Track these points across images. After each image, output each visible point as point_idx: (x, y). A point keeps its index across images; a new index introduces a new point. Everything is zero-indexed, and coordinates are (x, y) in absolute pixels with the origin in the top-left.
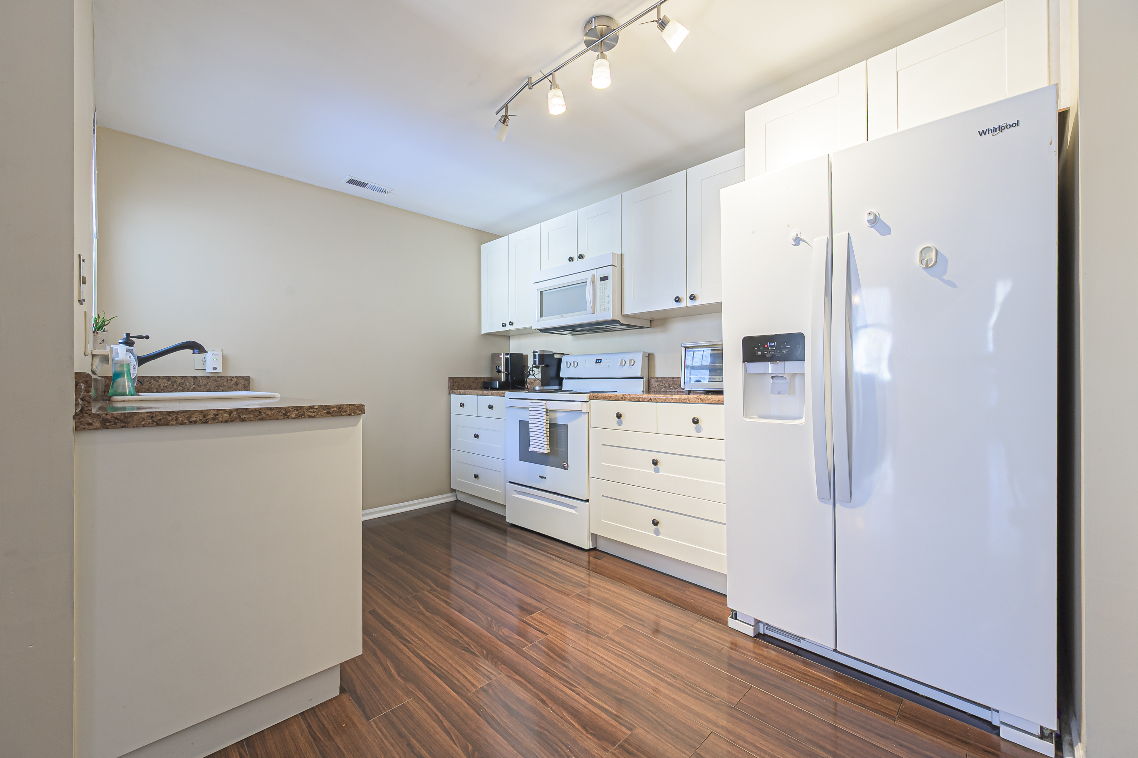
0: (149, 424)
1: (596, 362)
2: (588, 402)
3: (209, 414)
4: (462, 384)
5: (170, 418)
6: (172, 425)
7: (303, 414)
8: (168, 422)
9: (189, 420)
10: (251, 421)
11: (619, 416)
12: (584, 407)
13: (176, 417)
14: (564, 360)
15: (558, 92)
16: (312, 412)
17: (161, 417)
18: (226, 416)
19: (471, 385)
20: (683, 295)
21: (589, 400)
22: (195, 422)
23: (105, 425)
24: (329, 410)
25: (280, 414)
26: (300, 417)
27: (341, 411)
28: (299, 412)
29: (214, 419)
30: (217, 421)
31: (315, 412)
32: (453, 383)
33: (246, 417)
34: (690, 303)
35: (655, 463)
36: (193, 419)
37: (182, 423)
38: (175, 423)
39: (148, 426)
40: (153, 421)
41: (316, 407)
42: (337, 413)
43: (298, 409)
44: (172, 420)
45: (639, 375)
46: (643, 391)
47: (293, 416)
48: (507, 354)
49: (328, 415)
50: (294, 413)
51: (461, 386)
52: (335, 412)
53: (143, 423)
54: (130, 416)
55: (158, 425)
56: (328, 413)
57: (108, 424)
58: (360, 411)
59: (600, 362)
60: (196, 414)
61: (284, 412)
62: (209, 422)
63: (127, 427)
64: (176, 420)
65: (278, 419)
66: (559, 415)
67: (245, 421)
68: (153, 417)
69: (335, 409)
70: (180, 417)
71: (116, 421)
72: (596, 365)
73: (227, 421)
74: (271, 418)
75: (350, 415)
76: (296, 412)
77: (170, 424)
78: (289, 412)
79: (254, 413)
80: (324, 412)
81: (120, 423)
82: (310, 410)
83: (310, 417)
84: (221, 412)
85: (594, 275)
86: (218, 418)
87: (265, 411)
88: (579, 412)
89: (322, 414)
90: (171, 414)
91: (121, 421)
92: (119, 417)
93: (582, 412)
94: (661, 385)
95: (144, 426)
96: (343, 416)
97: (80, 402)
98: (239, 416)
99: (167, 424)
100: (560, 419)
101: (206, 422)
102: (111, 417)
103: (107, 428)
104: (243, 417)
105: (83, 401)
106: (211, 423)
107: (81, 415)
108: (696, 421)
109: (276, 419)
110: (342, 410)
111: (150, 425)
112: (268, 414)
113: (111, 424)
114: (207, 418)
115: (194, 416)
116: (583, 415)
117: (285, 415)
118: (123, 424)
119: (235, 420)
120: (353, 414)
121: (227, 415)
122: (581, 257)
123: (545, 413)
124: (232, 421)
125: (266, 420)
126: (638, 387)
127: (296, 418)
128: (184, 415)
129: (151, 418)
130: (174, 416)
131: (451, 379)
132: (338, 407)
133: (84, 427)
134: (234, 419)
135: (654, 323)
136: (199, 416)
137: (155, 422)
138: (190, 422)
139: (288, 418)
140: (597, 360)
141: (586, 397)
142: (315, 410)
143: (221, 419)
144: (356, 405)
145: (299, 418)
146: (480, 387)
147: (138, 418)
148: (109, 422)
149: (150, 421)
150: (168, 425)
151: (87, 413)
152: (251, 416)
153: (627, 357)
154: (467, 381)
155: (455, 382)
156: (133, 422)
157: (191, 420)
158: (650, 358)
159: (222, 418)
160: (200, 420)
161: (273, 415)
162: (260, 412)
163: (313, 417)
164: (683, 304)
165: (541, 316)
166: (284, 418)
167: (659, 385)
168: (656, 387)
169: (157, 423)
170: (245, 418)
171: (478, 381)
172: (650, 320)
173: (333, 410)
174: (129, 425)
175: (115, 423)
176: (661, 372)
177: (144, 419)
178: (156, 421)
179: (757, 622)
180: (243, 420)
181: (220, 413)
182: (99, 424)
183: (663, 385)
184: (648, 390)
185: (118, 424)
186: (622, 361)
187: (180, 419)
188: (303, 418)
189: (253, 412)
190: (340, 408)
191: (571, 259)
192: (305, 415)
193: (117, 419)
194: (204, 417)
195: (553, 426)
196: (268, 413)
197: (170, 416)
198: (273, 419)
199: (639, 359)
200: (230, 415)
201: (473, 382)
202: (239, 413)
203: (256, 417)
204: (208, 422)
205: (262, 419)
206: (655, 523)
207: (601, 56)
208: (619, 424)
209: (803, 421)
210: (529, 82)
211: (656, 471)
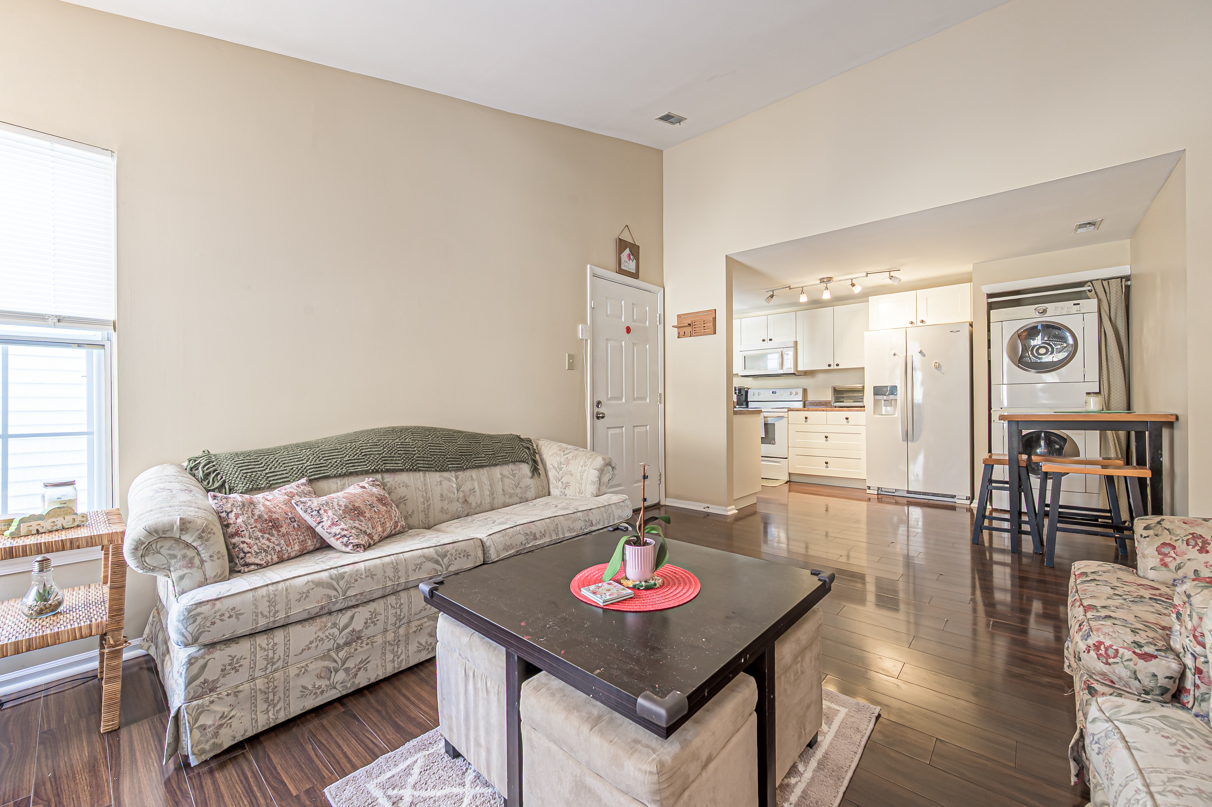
11: (806, 418)
12: (786, 415)
14: (748, 391)
15: (805, 295)
20: (832, 364)
21: (788, 411)
34: (836, 367)
35: (826, 437)
45: (801, 400)
59: (776, 393)
66: (769, 419)
72: (773, 395)
85: (782, 351)
88: (783, 417)
100: (770, 421)
108: (847, 419)
116: (784, 419)
122: (771, 340)
126: (800, 405)
140: (772, 392)
141: (786, 410)
153: (794, 391)
158: (805, 391)
164: (832, 368)
165: (746, 368)
167: (811, 404)
168: (809, 405)
172: (805, 372)
176: (811, 398)
179: (879, 488)
183: (813, 403)
184: (804, 407)
186: (789, 392)
191: (764, 340)
195: (766, 425)
199: (800, 391)
206: (827, 463)
207: (827, 288)
208: (806, 422)
209: (896, 415)
210: (789, 287)
211: (827, 441)
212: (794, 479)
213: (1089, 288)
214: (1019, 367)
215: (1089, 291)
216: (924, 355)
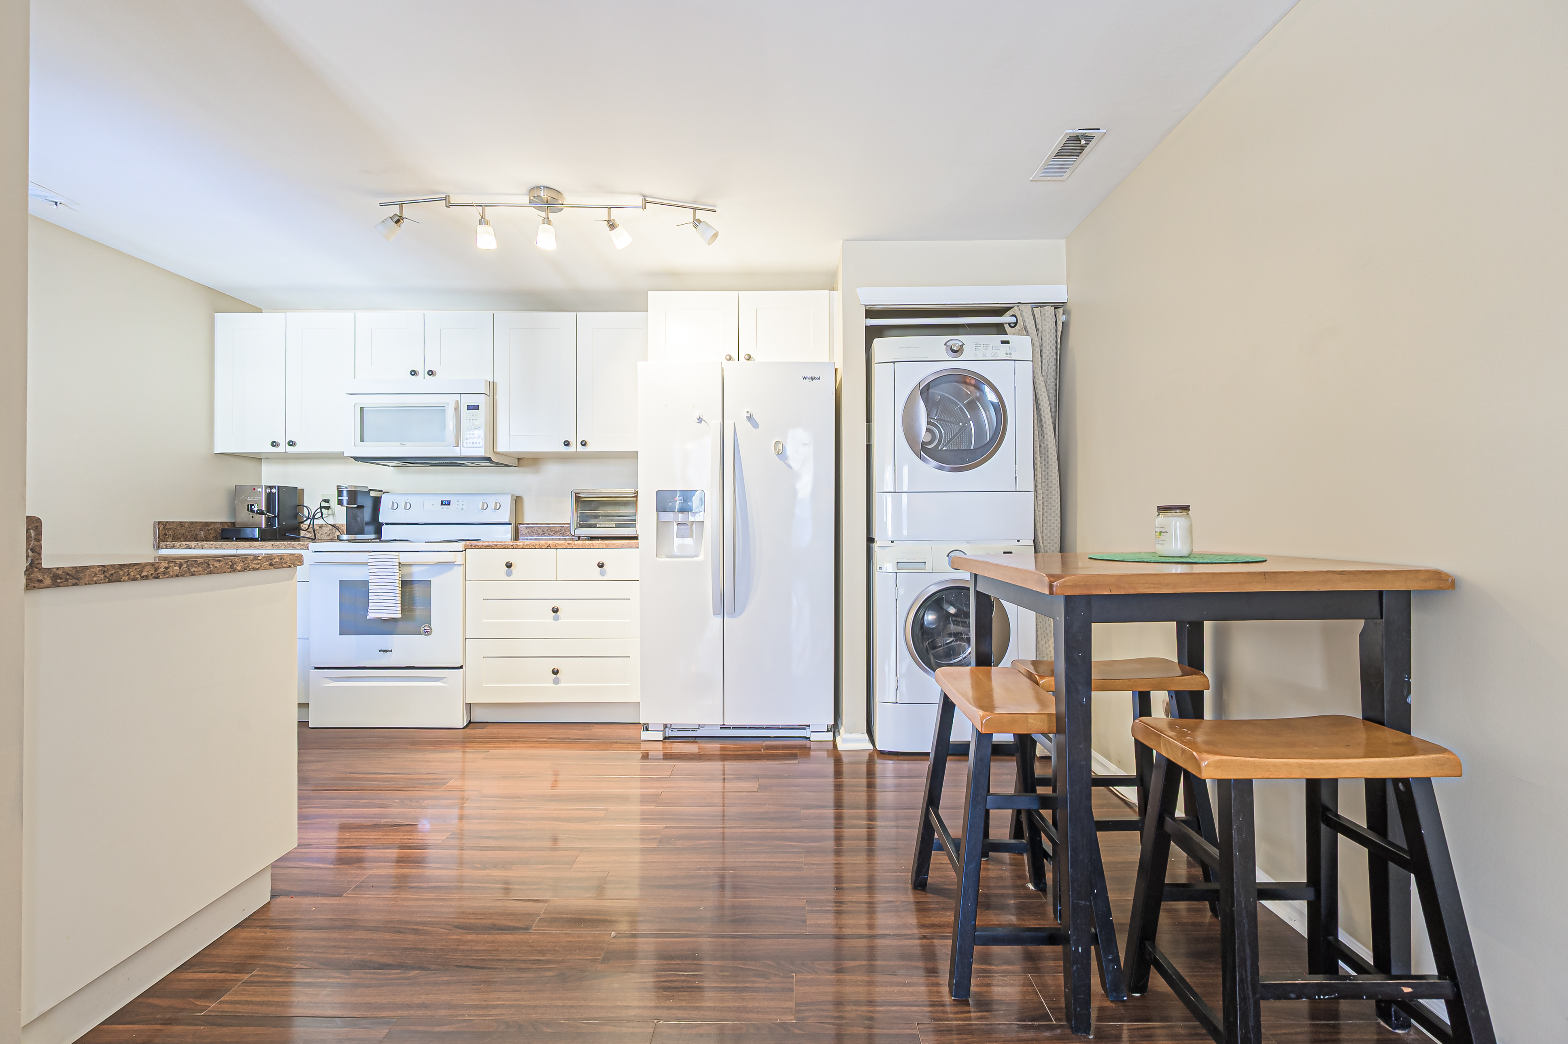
0: (102, 580)
1: (442, 504)
2: (462, 551)
3: (160, 567)
4: (182, 532)
5: (121, 573)
6: (124, 581)
7: (248, 567)
8: (120, 577)
9: (140, 575)
10: (200, 574)
11: (509, 565)
12: (459, 558)
13: (128, 571)
14: (384, 498)
15: (489, 229)
16: (256, 564)
17: (113, 571)
18: (177, 570)
19: (197, 535)
20: (572, 440)
21: (464, 549)
22: (146, 578)
23: (56, 582)
24: (271, 561)
25: (227, 567)
26: (245, 569)
27: (282, 563)
28: (244, 564)
29: (164, 573)
30: (167, 576)
31: (259, 564)
32: (165, 530)
33: (196, 570)
34: (581, 449)
35: (555, 611)
36: (144, 574)
37: (134, 579)
38: (127, 578)
39: (100, 583)
40: (105, 576)
41: (259, 558)
42: (279, 565)
43: (244, 560)
44: (124, 574)
45: (507, 521)
46: (511, 539)
47: (239, 568)
48: (271, 487)
49: (271, 568)
50: (240, 564)
51: (179, 536)
52: (276, 563)
53: (95, 579)
54: (81, 571)
55: (110, 581)
56: (271, 565)
57: (59, 581)
58: (299, 562)
59: (449, 504)
60: (147, 567)
61: (231, 564)
62: (161, 577)
63: (79, 585)
64: (128, 575)
65: (225, 572)
66: (415, 569)
67: (195, 575)
68: (104, 571)
69: (277, 560)
70: (132, 571)
71: (68, 577)
72: (442, 508)
73: (177, 576)
74: (219, 571)
75: (290, 567)
76: (241, 564)
77: (122, 580)
78: (235, 563)
79: (202, 566)
80: (267, 563)
81: (71, 579)
82: (255, 562)
83: (255, 569)
84: (171, 564)
85: (458, 401)
86: (169, 572)
87: (213, 563)
88: (452, 564)
89: (265, 566)
90: (123, 568)
91: (73, 577)
92: (70, 573)
93: (455, 563)
94: (533, 532)
95: (96, 583)
96: (284, 568)
97: (30, 554)
98: (189, 569)
99: (119, 580)
100: (417, 574)
101: (157, 577)
102: (62, 573)
103: (58, 586)
104: (192, 570)
105: (33, 552)
106: (162, 578)
107: (31, 570)
108: (601, 565)
109: (224, 573)
110: (283, 561)
111: (102, 582)
112: (216, 567)
113: (61, 581)
114: (158, 572)
115: (146, 570)
116: (456, 568)
117: (232, 567)
118: (75, 581)
119: (185, 574)
120: (292, 566)
121: (178, 568)
122: (431, 373)
123: (398, 567)
124: (182, 575)
125: (214, 573)
126: (505, 534)
127: (242, 571)
128: (136, 569)
129: (103, 573)
130: (126, 570)
131: (160, 524)
132: (279, 557)
133: (34, 585)
134: (183, 573)
135: (522, 462)
136: (151, 569)
137: (107, 578)
138: (142, 577)
139: (234, 571)
140: (442, 501)
141: (460, 546)
142: (259, 561)
143: (171, 574)
144: (296, 555)
145: (244, 571)
146: (213, 537)
147: (89, 573)
148: (60, 579)
149: (102, 576)
150: (121, 581)
151: (37, 568)
152: (200, 569)
153: (491, 501)
154: (190, 528)
155: (169, 529)
156: (84, 578)
157: (143, 575)
158: (517, 501)
159: (173, 571)
160: (152, 574)
161: (221, 567)
162: (209, 565)
163: (257, 569)
164: (572, 449)
165: (362, 440)
166: (231, 572)
167: (530, 532)
168: (526, 534)
169: (109, 580)
170: (194, 571)
171: (210, 528)
172: (518, 459)
173: (275, 561)
174: (81, 581)
175: (67, 580)
176: (531, 517)
177: (96, 574)
178: (107, 576)
179: (665, 726)
180: (193, 574)
181: (170, 566)
182: (50, 581)
183: (535, 531)
184: (516, 537)
185: (70, 581)
186: (483, 504)
187: (132, 574)
188: (248, 571)
189: (202, 564)
190: (281, 559)
191: (414, 373)
192: (250, 567)
193: (68, 574)
194: (156, 570)
195: (406, 584)
196: (215, 565)
197: (122, 570)
198: (221, 573)
199: (507, 503)
200: (180, 568)
201: (201, 530)
202: (189, 566)
203: (205, 570)
204: (159, 577)
205: (210, 573)
206: (555, 672)
207: (547, 221)
208: (509, 574)
209: (701, 558)
210: (446, 199)
211: (556, 619)
212: (479, 716)
213: (1013, 320)
214: (920, 457)
215: (1009, 324)
216: (755, 425)
